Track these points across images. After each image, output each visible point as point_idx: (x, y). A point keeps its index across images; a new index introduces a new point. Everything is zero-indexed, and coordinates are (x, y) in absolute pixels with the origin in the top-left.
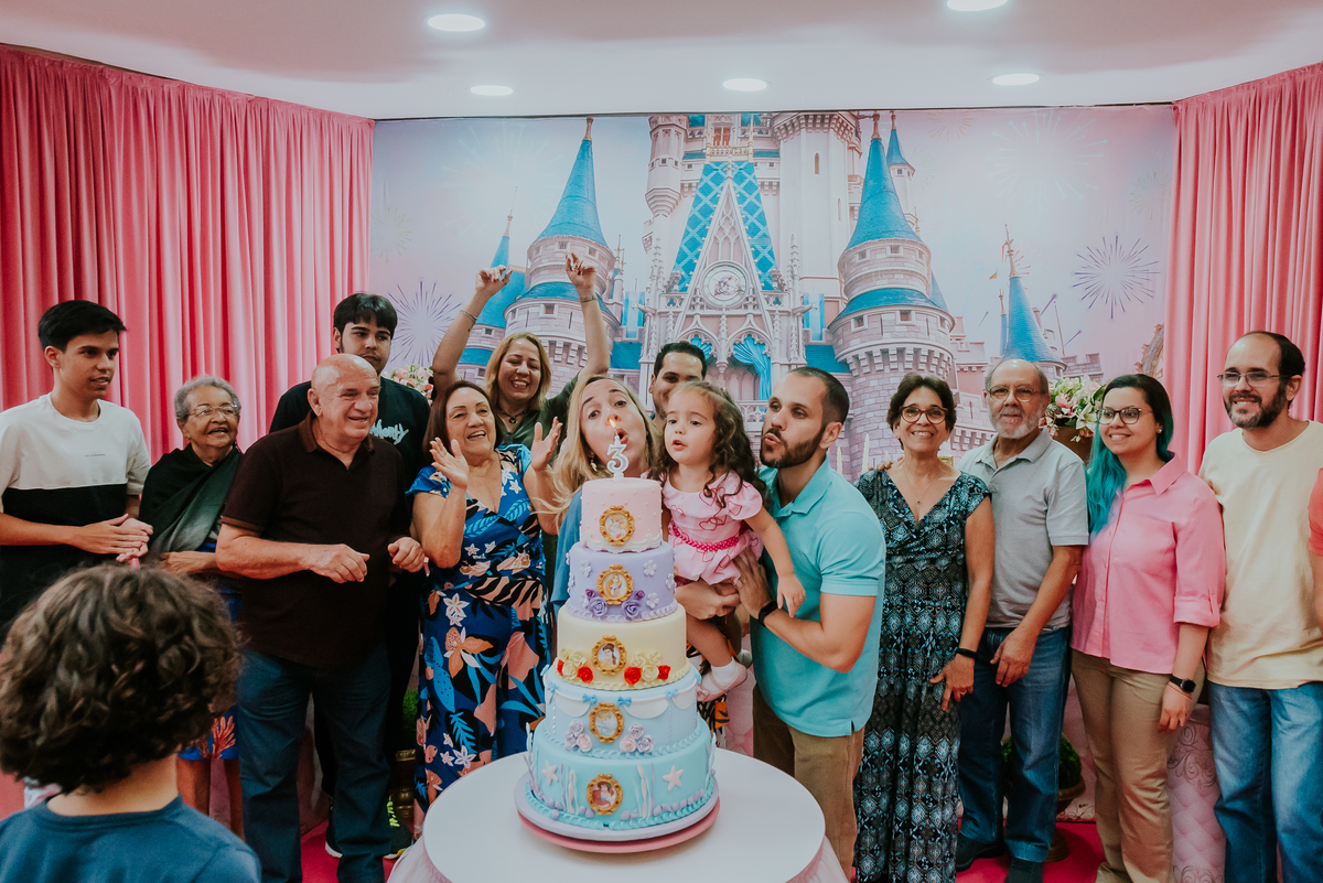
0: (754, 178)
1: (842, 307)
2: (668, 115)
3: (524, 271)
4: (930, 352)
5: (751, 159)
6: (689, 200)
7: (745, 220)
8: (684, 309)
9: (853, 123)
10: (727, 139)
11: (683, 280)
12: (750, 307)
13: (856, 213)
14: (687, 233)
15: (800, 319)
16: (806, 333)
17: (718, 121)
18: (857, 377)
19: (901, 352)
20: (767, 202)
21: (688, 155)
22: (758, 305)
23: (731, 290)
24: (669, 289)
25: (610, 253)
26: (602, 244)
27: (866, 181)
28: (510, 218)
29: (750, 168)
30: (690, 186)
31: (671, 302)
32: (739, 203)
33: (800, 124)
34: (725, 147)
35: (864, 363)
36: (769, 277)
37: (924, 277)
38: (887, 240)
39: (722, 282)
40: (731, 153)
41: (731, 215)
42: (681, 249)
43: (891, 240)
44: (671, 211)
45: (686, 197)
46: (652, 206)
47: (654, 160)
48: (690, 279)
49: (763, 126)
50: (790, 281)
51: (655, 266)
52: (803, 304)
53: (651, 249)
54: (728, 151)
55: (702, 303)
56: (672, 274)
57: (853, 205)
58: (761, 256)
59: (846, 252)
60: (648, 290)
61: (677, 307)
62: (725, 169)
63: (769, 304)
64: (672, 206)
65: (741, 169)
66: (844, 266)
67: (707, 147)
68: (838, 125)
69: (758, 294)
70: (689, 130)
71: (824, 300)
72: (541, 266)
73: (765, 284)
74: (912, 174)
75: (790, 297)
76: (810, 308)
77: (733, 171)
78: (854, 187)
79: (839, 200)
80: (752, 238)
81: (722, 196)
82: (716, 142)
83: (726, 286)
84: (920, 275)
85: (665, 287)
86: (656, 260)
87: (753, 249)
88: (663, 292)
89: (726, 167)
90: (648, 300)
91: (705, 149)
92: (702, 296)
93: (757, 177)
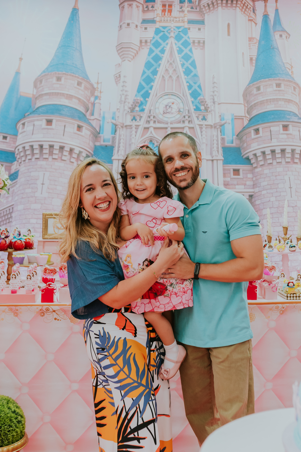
0: (189, 38)
1: (246, 122)
3: (31, 96)
5: (186, 25)
6: (145, 51)
7: (183, 65)
8: (142, 123)
9: (252, 4)
10: (170, 11)
11: (142, 104)
12: (187, 122)
13: (254, 62)
14: (144, 73)
15: (219, 130)
16: (223, 139)
18: (256, 167)
19: (283, 151)
20: (197, 54)
21: (145, 21)
22: (191, 121)
23: (174, 111)
24: (132, 110)
25: (92, 85)
26: (86, 79)
27: (260, 42)
28: (21, 59)
29: (186, 31)
30: (146, 42)
31: (134, 119)
32: (179, 53)
33: (217, 4)
34: (169, 17)
35: (260, 158)
36: (198, 102)
37: (297, 103)
38: (274, 79)
39: (167, 105)
40: (173, 21)
41: (174, 62)
42: (140, 83)
43: (276, 79)
44: (134, 58)
45: (143, 49)
46: (121, 54)
47: (121, 23)
48: (147, 103)
49: (194, 4)
50: (212, 105)
51: (123, 94)
52: (221, 120)
53: (120, 83)
54: (171, 19)
55: (155, 119)
56: (135, 100)
57: (252, 57)
58: (193, 89)
59: (248, 87)
60: (118, 110)
61: (138, 122)
62: (169, 31)
63: (199, 120)
64: (134, 55)
65: (180, 32)
66: (247, 96)
67: (157, 16)
68: (242, 5)
69: (191, 113)
70: (145, 5)
71: (234, 117)
72: (43, 93)
73: (196, 107)
74: (289, 38)
75: (212, 115)
76: (226, 123)
77: (174, 33)
78: (252, 45)
79: (243, 53)
80: (187, 76)
81: (168, 48)
82: (163, 13)
83: (170, 108)
84: (295, 102)
85: (130, 108)
86: (124, 90)
87: (188, 84)
88: (128, 111)
89: (170, 29)
90: (118, 117)
91: (156, 18)
92: (155, 115)
93: (190, 37)
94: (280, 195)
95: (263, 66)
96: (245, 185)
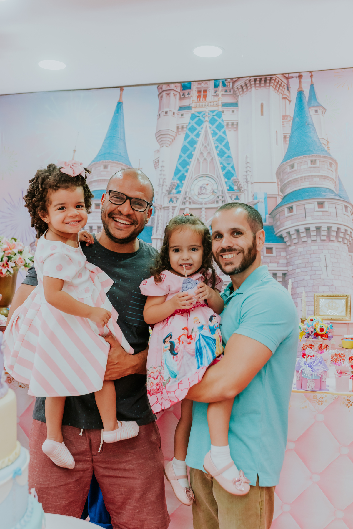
0: (222, 120)
1: (279, 201)
2: (168, 84)
4: (338, 229)
5: (220, 109)
6: (181, 137)
7: (217, 147)
8: (178, 204)
9: (285, 81)
10: (205, 96)
11: (178, 186)
13: (288, 140)
14: (180, 157)
17: (199, 86)
18: (290, 246)
19: (318, 229)
20: (230, 135)
21: (181, 108)
22: (225, 201)
23: (208, 192)
24: (169, 192)
26: (129, 165)
27: (294, 119)
28: (75, 151)
29: (220, 114)
30: (182, 127)
31: (171, 200)
32: (213, 136)
33: (251, 85)
34: (204, 102)
35: (294, 237)
36: (232, 183)
37: (333, 180)
38: (308, 156)
39: (202, 187)
40: (208, 105)
41: (208, 145)
42: (177, 167)
43: (311, 156)
44: (171, 143)
45: (180, 134)
46: (159, 141)
47: (160, 112)
48: (183, 185)
49: (228, 87)
50: (245, 185)
51: (161, 178)
52: (254, 199)
53: (158, 167)
54: (206, 104)
55: (190, 200)
56: (172, 183)
57: (285, 135)
58: (226, 170)
59: (281, 165)
60: (157, 193)
61: (175, 203)
62: (204, 116)
63: (232, 200)
64: (171, 140)
65: (214, 115)
66: (280, 174)
67: (193, 102)
68: (276, 84)
69: (225, 193)
70: (182, 93)
71: (267, 196)
72: (93, 180)
73: (229, 187)
74: (325, 113)
75: (245, 195)
76: (258, 202)
77: (209, 117)
78: (286, 123)
79: (276, 132)
80: (221, 158)
81: (202, 133)
82: (198, 99)
83: (205, 189)
84: (331, 178)
85: (167, 191)
86: (162, 174)
87: (222, 165)
88: (166, 194)
89: (204, 114)
90: (157, 199)
91: (192, 104)
92: (190, 196)
93: (224, 120)
94: (315, 274)
95: (298, 143)
96: (278, 263)
